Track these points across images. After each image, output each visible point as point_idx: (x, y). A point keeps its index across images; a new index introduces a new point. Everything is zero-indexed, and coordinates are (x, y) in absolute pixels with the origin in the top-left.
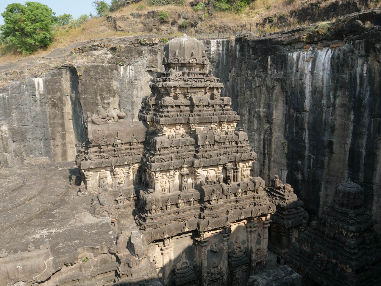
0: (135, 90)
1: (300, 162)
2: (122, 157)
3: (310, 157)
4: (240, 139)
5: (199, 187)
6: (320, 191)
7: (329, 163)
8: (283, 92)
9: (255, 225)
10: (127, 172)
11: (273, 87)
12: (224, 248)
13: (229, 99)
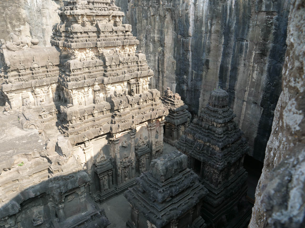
0: (44, 18)
1: (185, 77)
2: (40, 79)
3: (192, 72)
4: (140, 59)
5: (109, 100)
6: (199, 97)
7: (206, 76)
8: (172, 20)
9: (154, 125)
10: (47, 91)
11: (165, 16)
12: (132, 144)
13: (129, 26)
